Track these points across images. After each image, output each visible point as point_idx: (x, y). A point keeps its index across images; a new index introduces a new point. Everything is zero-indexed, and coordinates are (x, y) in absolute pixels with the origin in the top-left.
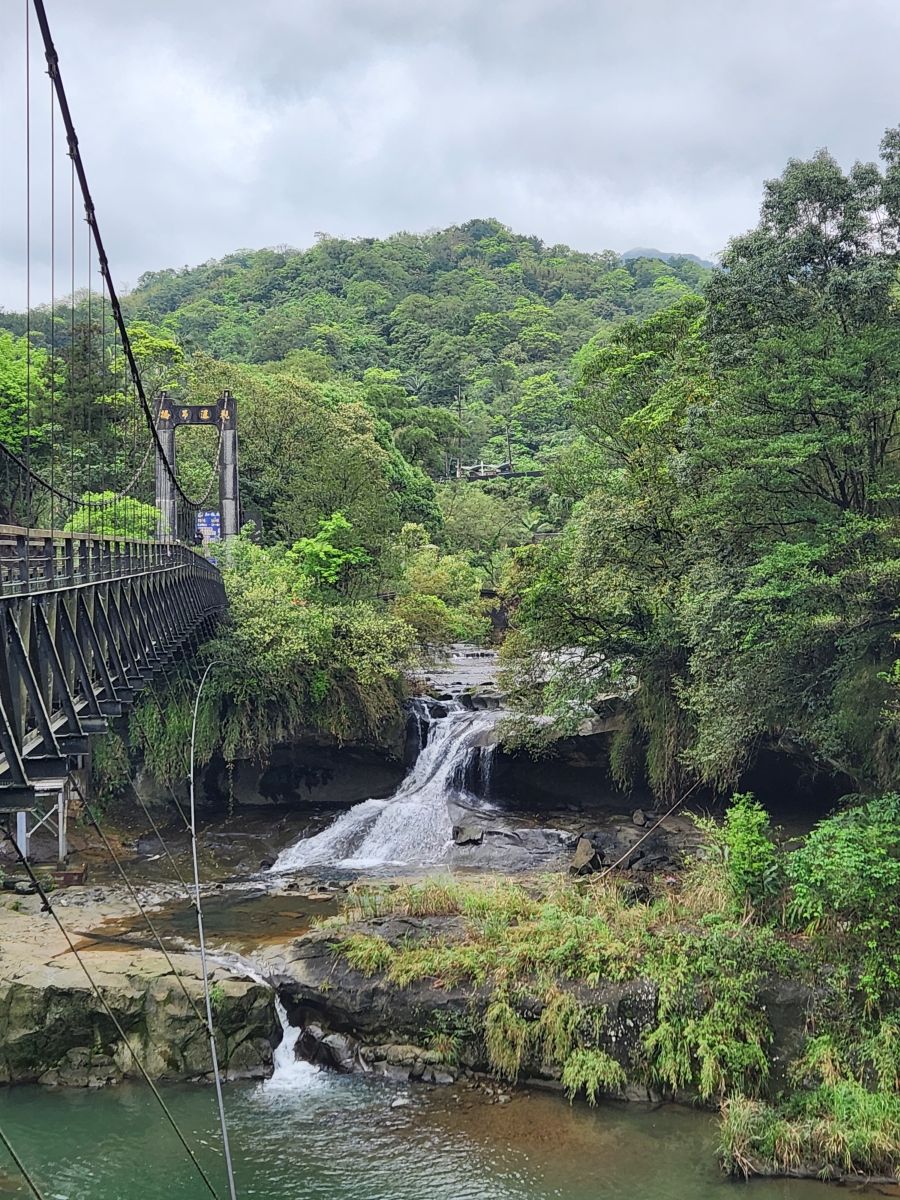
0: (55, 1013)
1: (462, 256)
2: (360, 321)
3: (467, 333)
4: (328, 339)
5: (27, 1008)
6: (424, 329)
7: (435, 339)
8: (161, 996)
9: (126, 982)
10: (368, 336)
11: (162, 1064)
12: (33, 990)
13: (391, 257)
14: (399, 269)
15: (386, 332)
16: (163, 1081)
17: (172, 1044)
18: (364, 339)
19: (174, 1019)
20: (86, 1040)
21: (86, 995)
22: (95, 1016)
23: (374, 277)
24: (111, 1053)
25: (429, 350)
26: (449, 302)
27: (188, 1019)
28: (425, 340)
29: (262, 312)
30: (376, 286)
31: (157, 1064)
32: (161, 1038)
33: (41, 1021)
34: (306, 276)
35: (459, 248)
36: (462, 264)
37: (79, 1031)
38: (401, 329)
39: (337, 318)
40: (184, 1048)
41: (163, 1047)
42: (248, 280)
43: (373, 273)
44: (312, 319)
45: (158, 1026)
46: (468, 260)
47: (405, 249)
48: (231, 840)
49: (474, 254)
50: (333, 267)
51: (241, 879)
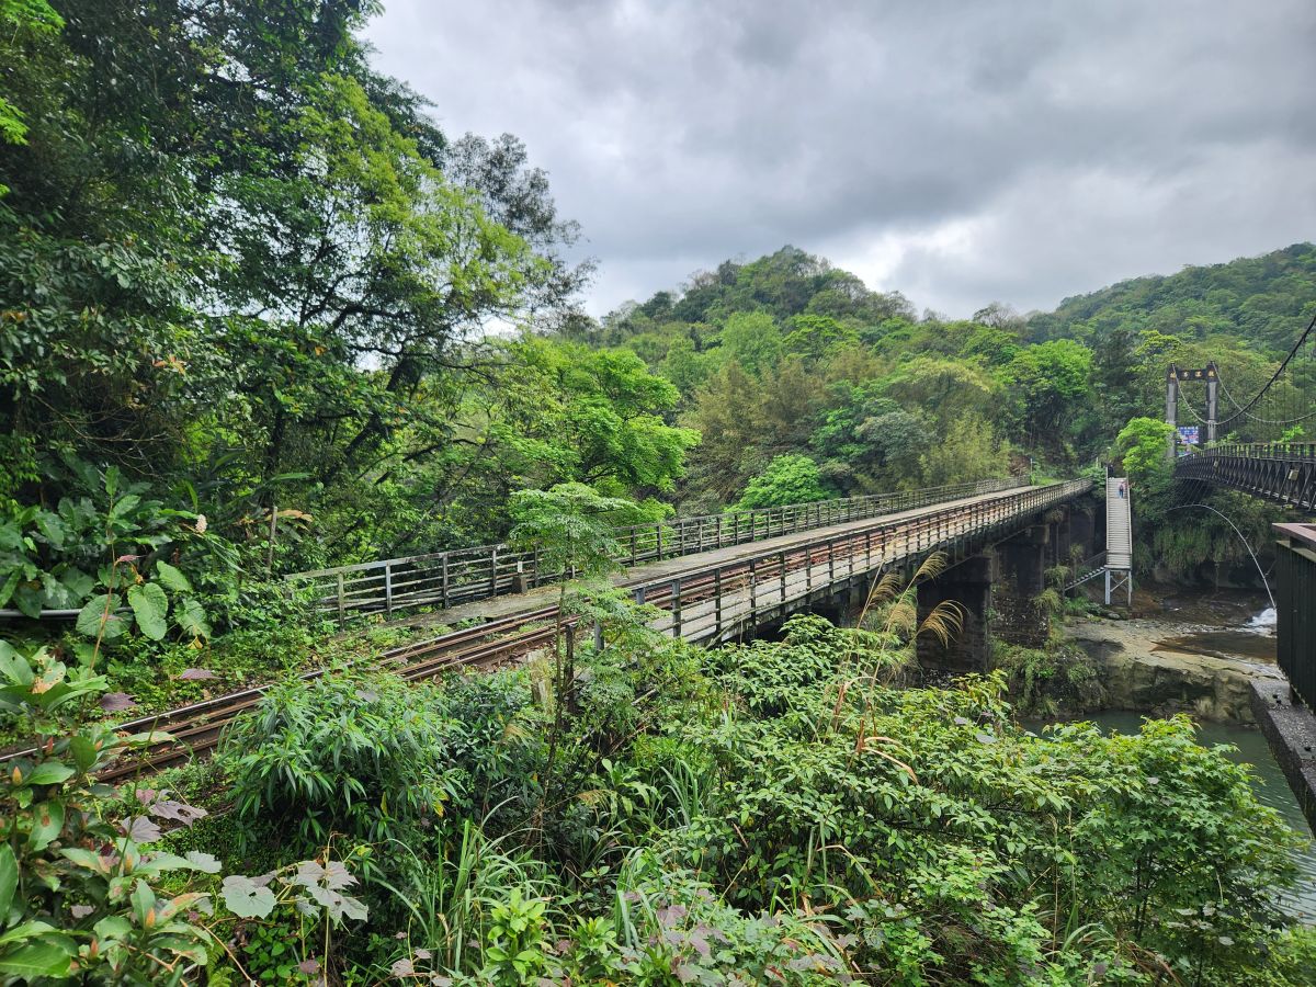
0: (1160, 680)
1: (1286, 267)
2: (1217, 314)
3: (1297, 314)
4: (1197, 326)
5: (1144, 674)
6: (1265, 315)
7: (1274, 320)
8: (1225, 680)
9: (1201, 670)
10: (1223, 321)
11: (1226, 714)
12: (1147, 666)
13: (1236, 273)
14: (1242, 279)
15: (1236, 318)
16: (1226, 723)
17: (1232, 705)
18: (1221, 324)
19: (1233, 692)
20: (1179, 696)
21: (1179, 673)
22: (1184, 684)
23: (1226, 287)
24: (1193, 704)
25: (1268, 327)
26: (1281, 297)
27: (1242, 694)
28: (1266, 321)
29: (1148, 314)
30: (1228, 292)
31: (1222, 713)
32: (1225, 701)
33: (1153, 682)
34: (1176, 291)
35: (1283, 263)
36: (1286, 272)
37: (1173, 690)
38: (1248, 316)
39: (1201, 312)
40: (1240, 708)
41: (1226, 706)
42: (1137, 296)
43: (1223, 283)
44: (1185, 314)
45: (1223, 695)
46: (1291, 270)
47: (1244, 268)
48: (1221, 605)
49: (1294, 266)
50: (1195, 283)
51: (1238, 626)
